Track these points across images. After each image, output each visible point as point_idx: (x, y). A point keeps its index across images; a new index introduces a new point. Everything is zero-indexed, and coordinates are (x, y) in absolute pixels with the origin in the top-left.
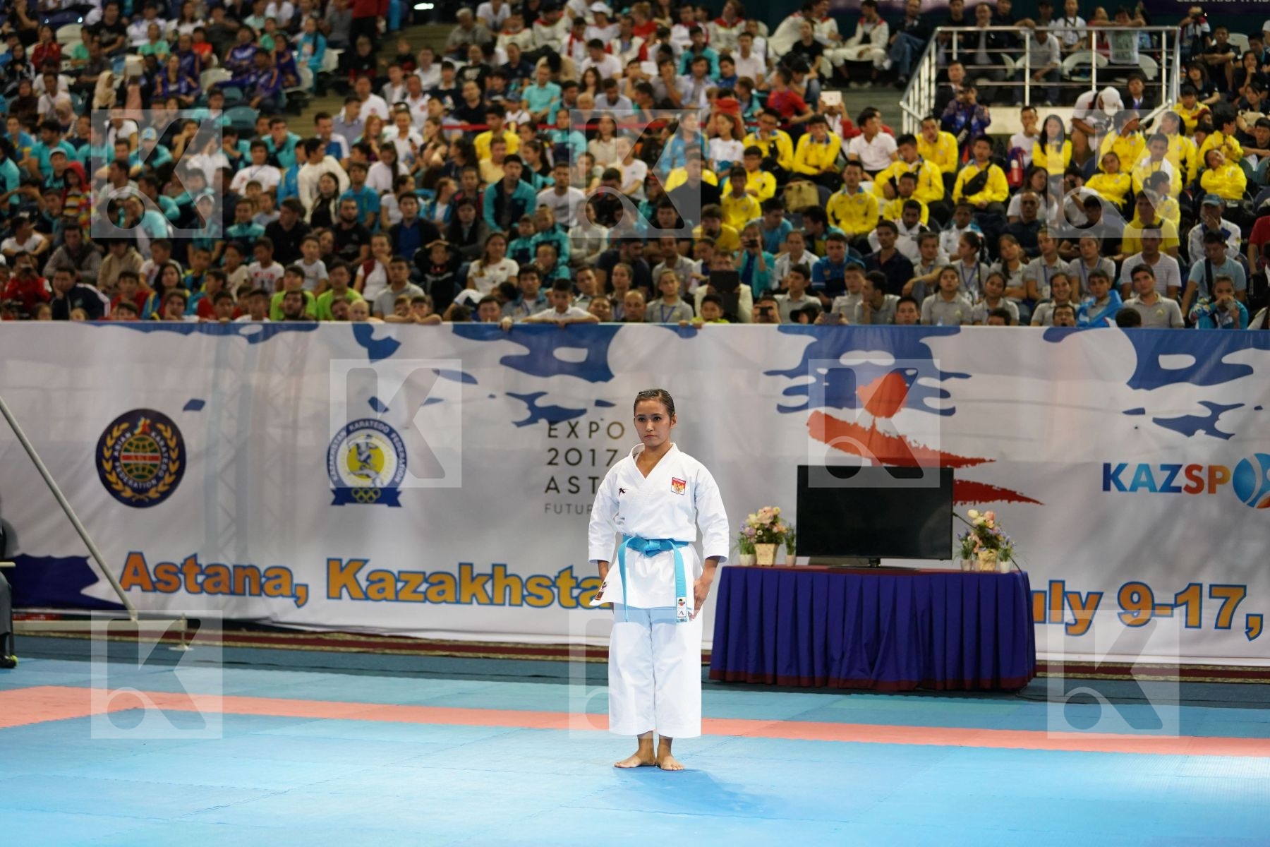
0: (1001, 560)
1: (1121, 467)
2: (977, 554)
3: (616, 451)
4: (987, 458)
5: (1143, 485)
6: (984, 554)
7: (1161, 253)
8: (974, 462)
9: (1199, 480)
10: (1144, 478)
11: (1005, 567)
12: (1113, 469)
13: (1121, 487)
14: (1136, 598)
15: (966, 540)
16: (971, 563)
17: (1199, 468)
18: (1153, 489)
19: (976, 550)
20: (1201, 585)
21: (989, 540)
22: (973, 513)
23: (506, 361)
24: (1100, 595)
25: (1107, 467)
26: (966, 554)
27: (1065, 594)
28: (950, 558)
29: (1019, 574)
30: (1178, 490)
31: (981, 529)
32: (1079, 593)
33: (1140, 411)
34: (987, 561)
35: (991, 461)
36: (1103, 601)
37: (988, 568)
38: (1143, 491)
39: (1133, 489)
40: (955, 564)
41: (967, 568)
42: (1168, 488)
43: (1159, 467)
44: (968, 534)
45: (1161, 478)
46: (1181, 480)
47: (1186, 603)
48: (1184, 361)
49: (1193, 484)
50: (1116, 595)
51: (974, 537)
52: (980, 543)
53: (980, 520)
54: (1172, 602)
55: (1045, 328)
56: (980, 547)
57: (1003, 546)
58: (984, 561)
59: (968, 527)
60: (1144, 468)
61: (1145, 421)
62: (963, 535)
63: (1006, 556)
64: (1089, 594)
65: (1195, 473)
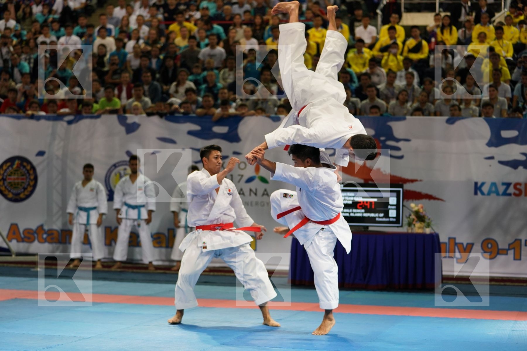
0: (426, 227)
1: (483, 184)
2: (414, 225)
3: (242, 176)
4: (419, 179)
5: (494, 192)
6: (418, 225)
7: (502, 82)
8: (412, 181)
9: (520, 190)
10: (493, 189)
11: (428, 231)
12: (479, 184)
13: (483, 193)
14: (490, 246)
15: (409, 217)
16: (412, 229)
17: (520, 184)
18: (498, 194)
19: (414, 223)
20: (520, 240)
21: (420, 218)
22: (413, 205)
23: (190, 133)
24: (472, 245)
25: (476, 184)
26: (410, 224)
27: (456, 244)
28: (402, 226)
29: (434, 234)
30: (510, 195)
31: (417, 213)
32: (462, 244)
33: (492, 158)
34: (419, 228)
35: (421, 181)
36: (474, 247)
37: (420, 231)
38: (493, 195)
39: (489, 194)
40: (404, 230)
41: (410, 231)
42: (505, 194)
43: (501, 184)
44: (410, 215)
45: (502, 189)
46: (511, 190)
47: (514, 248)
48: (513, 133)
49: (517, 192)
50: (480, 245)
51: (413, 217)
52: (416, 219)
53: (416, 209)
54: (507, 247)
55: (446, 118)
56: (416, 221)
57: (427, 221)
58: (418, 228)
59: (410, 212)
60: (494, 184)
61: (494, 162)
62: (408, 215)
63: (428, 226)
64: (467, 244)
65: (518, 187)
